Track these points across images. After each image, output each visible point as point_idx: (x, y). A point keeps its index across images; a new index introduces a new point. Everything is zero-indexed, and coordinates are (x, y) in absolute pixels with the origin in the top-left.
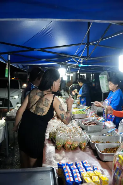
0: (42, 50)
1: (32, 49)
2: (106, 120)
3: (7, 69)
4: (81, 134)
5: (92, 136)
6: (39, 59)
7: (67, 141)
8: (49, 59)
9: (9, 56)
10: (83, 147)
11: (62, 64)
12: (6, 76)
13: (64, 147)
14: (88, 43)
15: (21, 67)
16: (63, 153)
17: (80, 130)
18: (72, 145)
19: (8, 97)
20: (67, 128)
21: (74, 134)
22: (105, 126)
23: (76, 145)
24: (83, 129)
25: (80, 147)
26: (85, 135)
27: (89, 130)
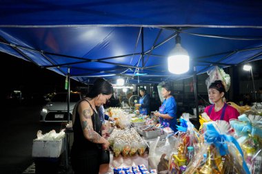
0: (99, 61)
1: (90, 60)
3: (67, 81)
4: (139, 141)
5: (151, 142)
6: (98, 71)
7: (125, 147)
8: (107, 71)
9: (69, 69)
10: (141, 153)
11: (121, 75)
12: (66, 88)
13: (122, 154)
14: (143, 53)
15: (81, 80)
16: (122, 160)
17: (138, 136)
18: (130, 151)
19: (68, 110)
20: (125, 135)
21: (132, 140)
22: (163, 132)
23: (135, 151)
24: (141, 136)
25: (138, 152)
26: (143, 141)
27: (147, 135)
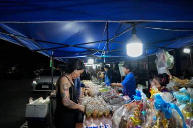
0: (75, 46)
1: (68, 46)
2: (124, 95)
3: (51, 61)
4: (105, 106)
5: (114, 107)
6: (74, 53)
7: (95, 111)
8: (81, 53)
9: (53, 52)
10: (107, 115)
11: (91, 57)
12: (51, 66)
13: (92, 116)
14: (108, 40)
15: (62, 60)
16: (92, 120)
17: (104, 102)
18: (98, 114)
19: (52, 82)
20: (95, 102)
21: (100, 105)
22: (123, 99)
23: (101, 114)
24: (106, 102)
25: (104, 115)
26: (108, 106)
27: (111, 102)
